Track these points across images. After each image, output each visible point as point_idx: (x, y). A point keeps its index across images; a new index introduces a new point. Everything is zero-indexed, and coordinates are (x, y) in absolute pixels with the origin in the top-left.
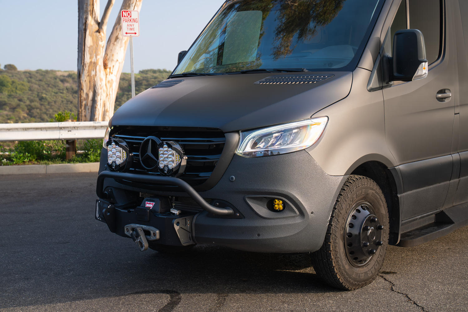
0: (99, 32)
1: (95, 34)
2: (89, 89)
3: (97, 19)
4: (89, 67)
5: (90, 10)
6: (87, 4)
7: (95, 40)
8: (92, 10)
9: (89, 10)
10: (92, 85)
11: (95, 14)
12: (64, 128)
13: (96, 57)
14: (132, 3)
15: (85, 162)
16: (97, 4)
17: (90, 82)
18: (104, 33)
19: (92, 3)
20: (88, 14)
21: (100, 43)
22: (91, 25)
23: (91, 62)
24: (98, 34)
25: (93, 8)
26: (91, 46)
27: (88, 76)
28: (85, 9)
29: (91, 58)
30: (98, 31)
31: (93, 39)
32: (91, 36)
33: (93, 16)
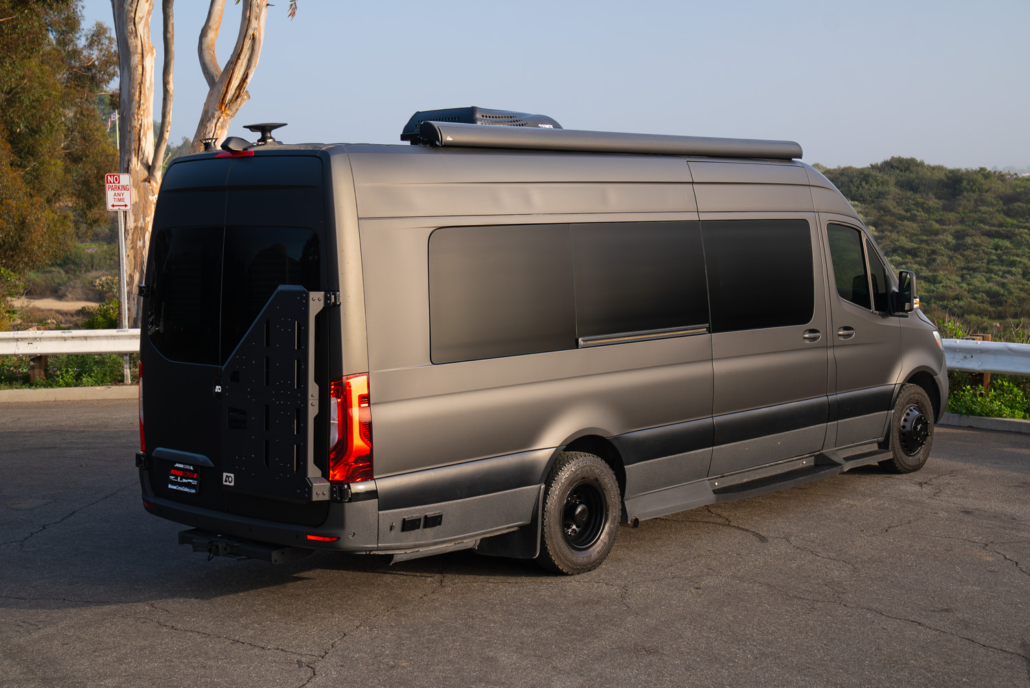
0: (150, 182)
1: (142, 184)
2: (135, 268)
3: (147, 161)
4: (133, 234)
5: (135, 149)
6: (130, 139)
7: (143, 194)
8: (137, 148)
9: (133, 148)
10: (139, 263)
11: (143, 154)
12: (22, 339)
13: (144, 220)
14: (209, 133)
15: (51, 386)
16: (146, 138)
17: (135, 257)
18: (157, 182)
19: (137, 138)
20: (131, 155)
21: (151, 198)
22: (136, 170)
23: (136, 227)
24: (147, 184)
25: (140, 144)
26: (136, 202)
27: (132, 248)
28: (127, 147)
29: (135, 221)
30: (148, 180)
31: (138, 192)
32: (136, 188)
33: (140, 158)
